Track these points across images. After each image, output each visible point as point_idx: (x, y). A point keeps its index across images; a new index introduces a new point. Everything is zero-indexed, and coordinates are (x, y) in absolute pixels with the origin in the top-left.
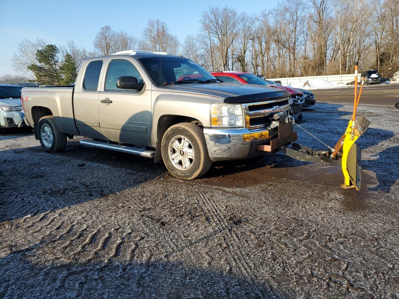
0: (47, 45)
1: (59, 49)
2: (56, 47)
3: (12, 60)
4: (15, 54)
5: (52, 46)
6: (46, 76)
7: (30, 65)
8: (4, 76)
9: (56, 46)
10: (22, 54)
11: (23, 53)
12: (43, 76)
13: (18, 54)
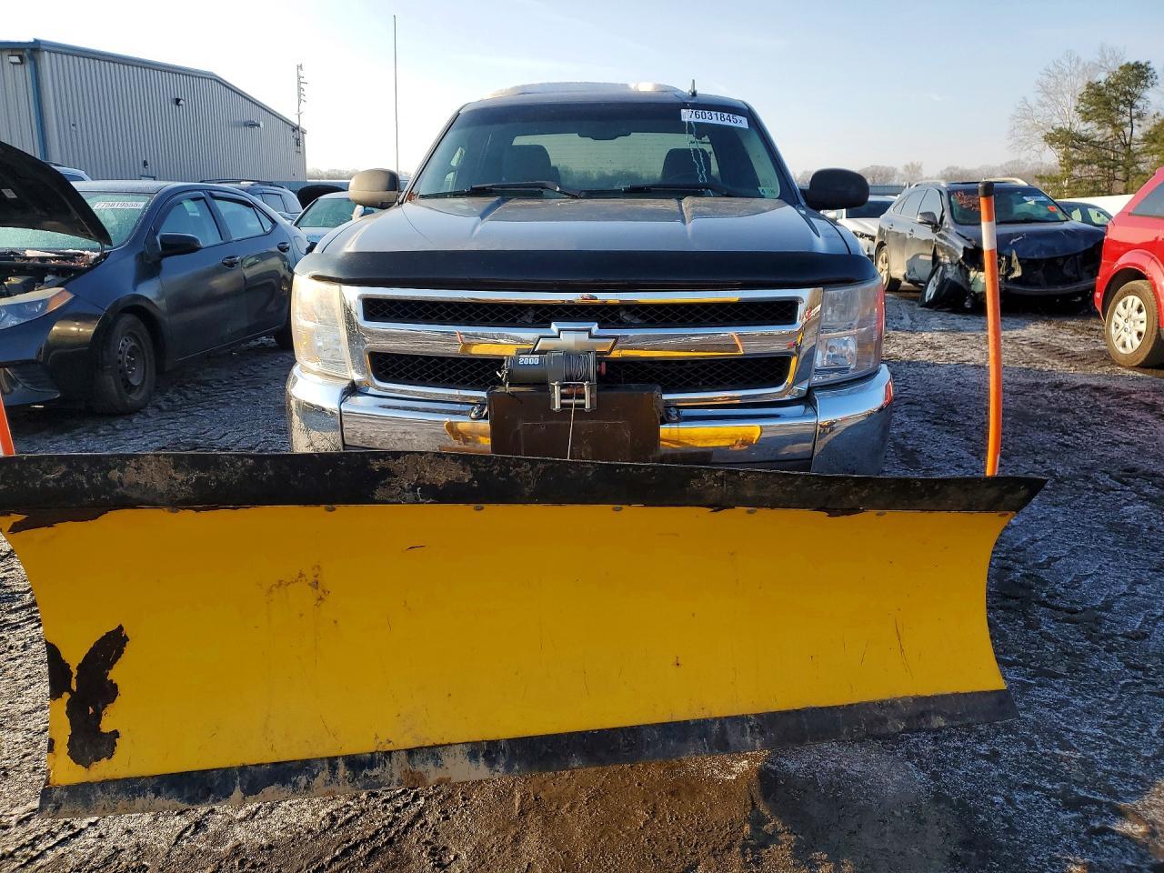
0: (1124, 63)
1: (1157, 74)
2: (1148, 70)
3: (1014, 117)
4: (1025, 101)
5: (1137, 66)
6: (1089, 163)
7: (1053, 131)
8: (1006, 164)
9: (1151, 66)
10: (1045, 99)
11: (1048, 94)
12: (1082, 162)
13: (1032, 101)
